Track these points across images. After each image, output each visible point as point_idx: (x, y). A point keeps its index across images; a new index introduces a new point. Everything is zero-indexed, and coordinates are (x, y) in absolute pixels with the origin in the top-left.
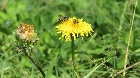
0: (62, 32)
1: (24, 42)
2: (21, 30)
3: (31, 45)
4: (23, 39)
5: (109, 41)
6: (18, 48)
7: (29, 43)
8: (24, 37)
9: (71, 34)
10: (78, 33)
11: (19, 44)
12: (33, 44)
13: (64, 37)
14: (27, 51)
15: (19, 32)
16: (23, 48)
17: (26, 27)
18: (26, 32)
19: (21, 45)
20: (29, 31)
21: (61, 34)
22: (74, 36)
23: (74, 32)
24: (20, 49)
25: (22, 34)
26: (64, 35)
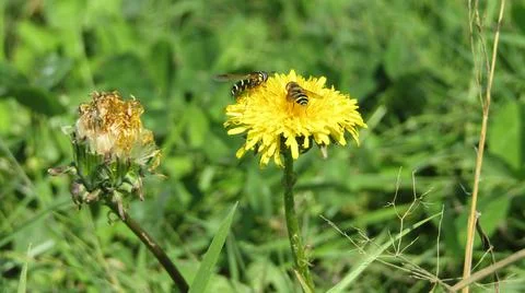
0: (247, 131)
1: (104, 166)
2: (92, 120)
3: (131, 174)
4: (99, 153)
5: (431, 138)
6: (82, 187)
7: (123, 168)
8: (102, 148)
9: (282, 139)
10: (307, 135)
11: (85, 174)
12: (141, 172)
13: (257, 146)
14: (117, 196)
15: (86, 129)
16: (101, 186)
17: (112, 108)
18: (112, 128)
19: (95, 176)
20: (121, 123)
21: (244, 136)
22: (292, 143)
23: (293, 131)
24: (90, 192)
25: (95, 136)
26: (255, 140)
